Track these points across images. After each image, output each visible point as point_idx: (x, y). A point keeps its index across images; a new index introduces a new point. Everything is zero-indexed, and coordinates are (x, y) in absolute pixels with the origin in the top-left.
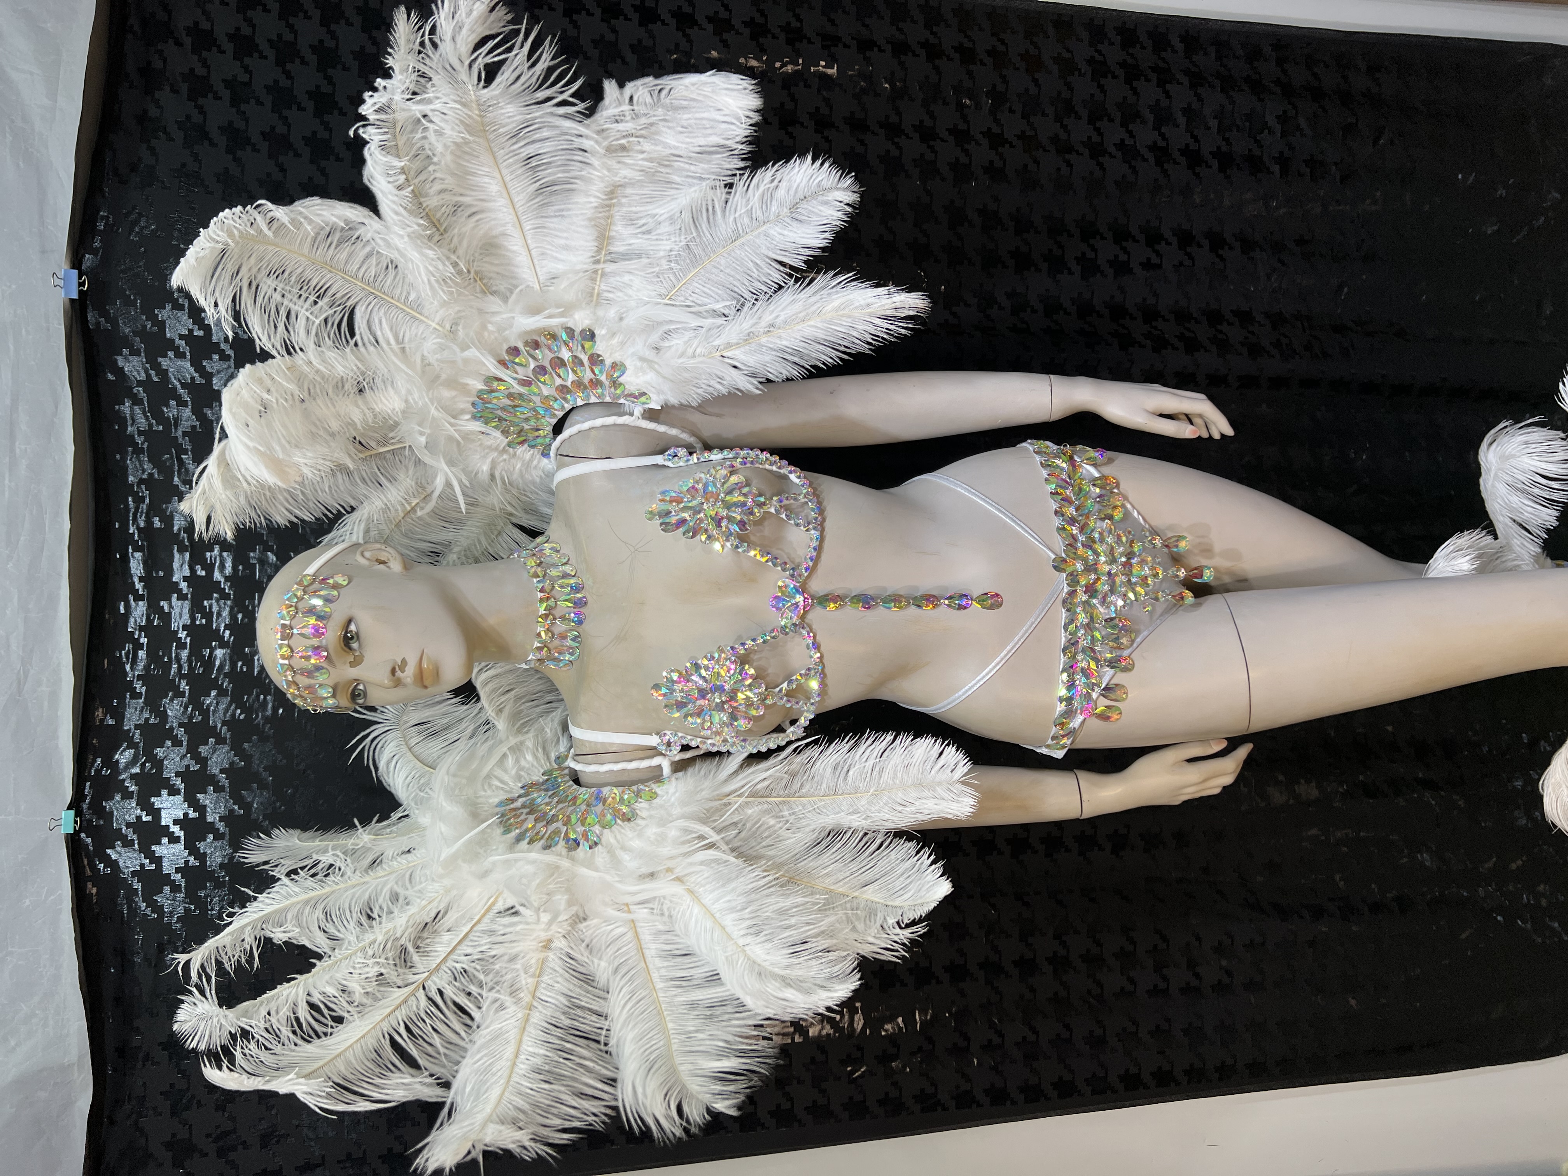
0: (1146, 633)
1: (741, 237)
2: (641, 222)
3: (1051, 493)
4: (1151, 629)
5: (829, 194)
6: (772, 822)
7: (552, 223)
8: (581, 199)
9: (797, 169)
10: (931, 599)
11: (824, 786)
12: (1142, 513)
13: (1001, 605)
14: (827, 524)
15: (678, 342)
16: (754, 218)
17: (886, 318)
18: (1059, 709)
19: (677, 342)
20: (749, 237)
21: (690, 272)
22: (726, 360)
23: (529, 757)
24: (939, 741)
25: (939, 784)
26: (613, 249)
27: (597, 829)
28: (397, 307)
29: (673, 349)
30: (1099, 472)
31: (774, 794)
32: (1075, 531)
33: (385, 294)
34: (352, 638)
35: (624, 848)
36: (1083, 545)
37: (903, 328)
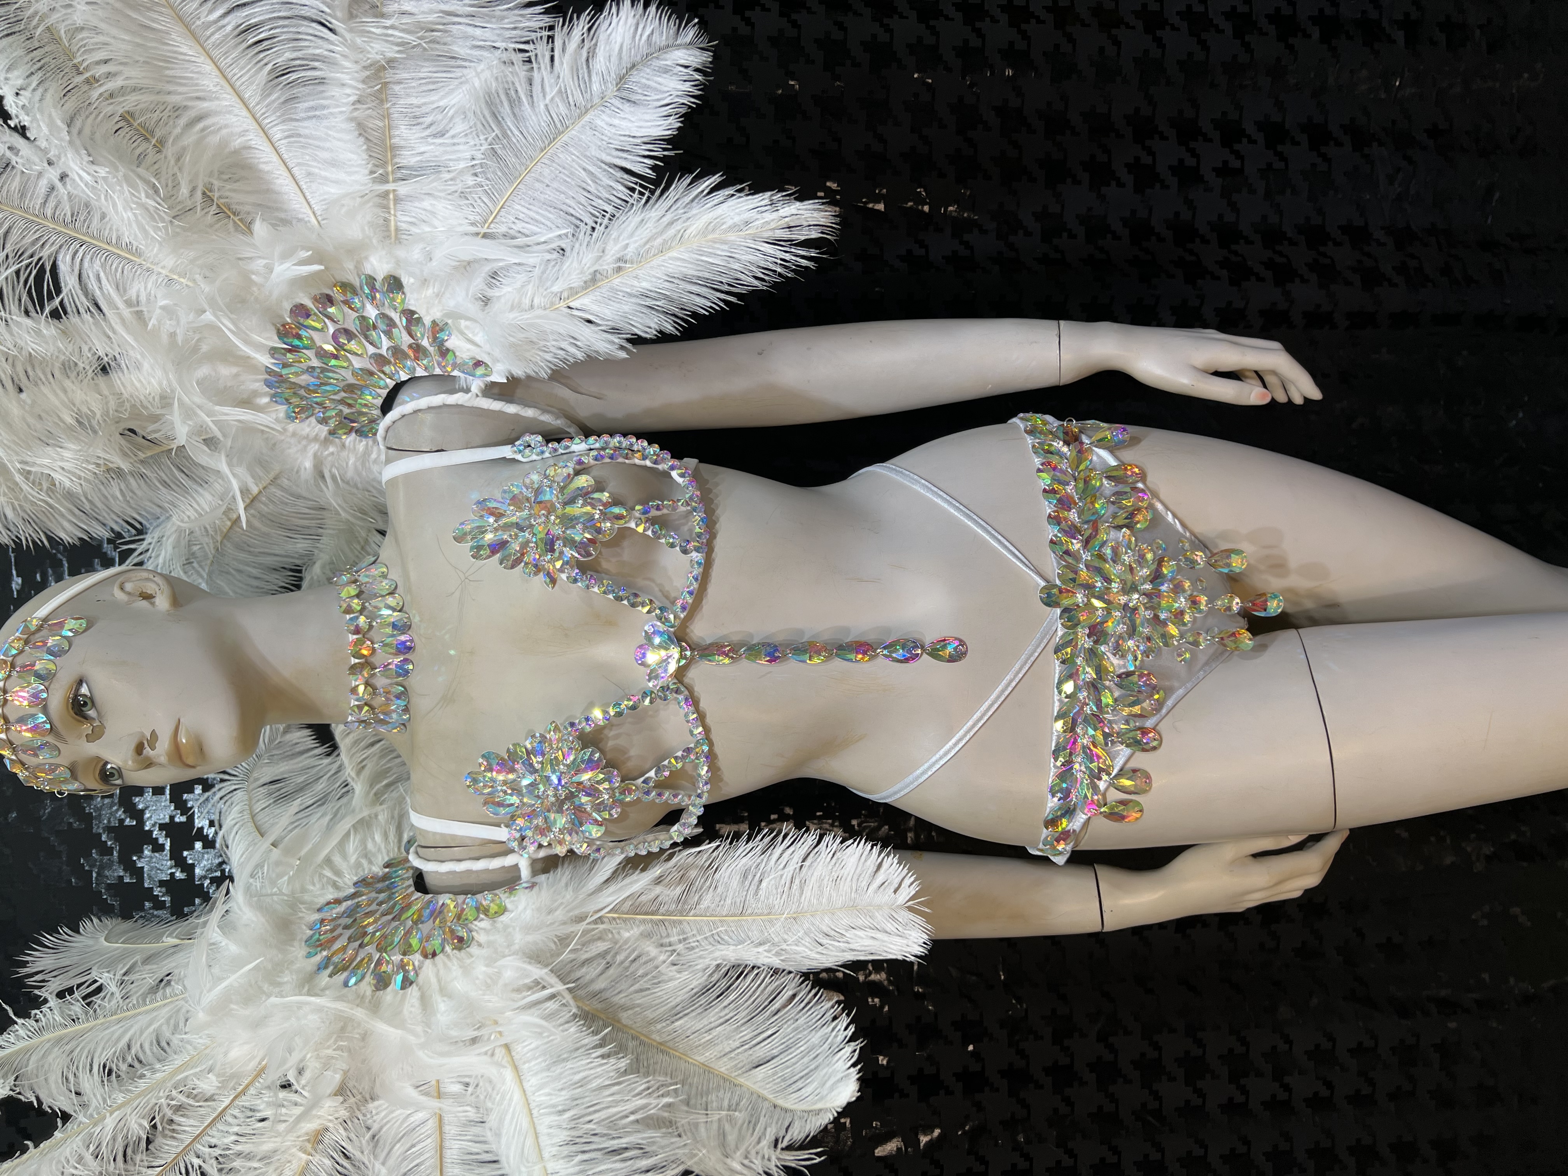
0: (1181, 692)
1: (560, 133)
2: (428, 120)
3: (1045, 491)
4: (1189, 685)
5: (667, 56)
6: (653, 951)
7: (306, 128)
8: (335, 91)
9: (615, 20)
10: (864, 648)
11: (729, 901)
12: (1179, 515)
13: (965, 653)
14: (720, 543)
15: (510, 289)
16: (572, 103)
17: (775, 243)
18: (1050, 805)
19: (506, 292)
20: (573, 133)
21: (507, 189)
22: (575, 312)
23: (378, 838)
24: (876, 850)
25: (879, 907)
26: (403, 162)
27: (417, 958)
28: (119, 256)
29: (503, 300)
30: (1116, 458)
31: (662, 910)
32: (1076, 545)
33: (93, 237)
34: (85, 704)
35: (444, 991)
36: (1087, 566)
37: (803, 257)
